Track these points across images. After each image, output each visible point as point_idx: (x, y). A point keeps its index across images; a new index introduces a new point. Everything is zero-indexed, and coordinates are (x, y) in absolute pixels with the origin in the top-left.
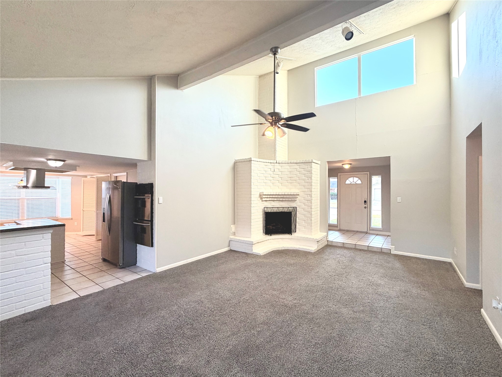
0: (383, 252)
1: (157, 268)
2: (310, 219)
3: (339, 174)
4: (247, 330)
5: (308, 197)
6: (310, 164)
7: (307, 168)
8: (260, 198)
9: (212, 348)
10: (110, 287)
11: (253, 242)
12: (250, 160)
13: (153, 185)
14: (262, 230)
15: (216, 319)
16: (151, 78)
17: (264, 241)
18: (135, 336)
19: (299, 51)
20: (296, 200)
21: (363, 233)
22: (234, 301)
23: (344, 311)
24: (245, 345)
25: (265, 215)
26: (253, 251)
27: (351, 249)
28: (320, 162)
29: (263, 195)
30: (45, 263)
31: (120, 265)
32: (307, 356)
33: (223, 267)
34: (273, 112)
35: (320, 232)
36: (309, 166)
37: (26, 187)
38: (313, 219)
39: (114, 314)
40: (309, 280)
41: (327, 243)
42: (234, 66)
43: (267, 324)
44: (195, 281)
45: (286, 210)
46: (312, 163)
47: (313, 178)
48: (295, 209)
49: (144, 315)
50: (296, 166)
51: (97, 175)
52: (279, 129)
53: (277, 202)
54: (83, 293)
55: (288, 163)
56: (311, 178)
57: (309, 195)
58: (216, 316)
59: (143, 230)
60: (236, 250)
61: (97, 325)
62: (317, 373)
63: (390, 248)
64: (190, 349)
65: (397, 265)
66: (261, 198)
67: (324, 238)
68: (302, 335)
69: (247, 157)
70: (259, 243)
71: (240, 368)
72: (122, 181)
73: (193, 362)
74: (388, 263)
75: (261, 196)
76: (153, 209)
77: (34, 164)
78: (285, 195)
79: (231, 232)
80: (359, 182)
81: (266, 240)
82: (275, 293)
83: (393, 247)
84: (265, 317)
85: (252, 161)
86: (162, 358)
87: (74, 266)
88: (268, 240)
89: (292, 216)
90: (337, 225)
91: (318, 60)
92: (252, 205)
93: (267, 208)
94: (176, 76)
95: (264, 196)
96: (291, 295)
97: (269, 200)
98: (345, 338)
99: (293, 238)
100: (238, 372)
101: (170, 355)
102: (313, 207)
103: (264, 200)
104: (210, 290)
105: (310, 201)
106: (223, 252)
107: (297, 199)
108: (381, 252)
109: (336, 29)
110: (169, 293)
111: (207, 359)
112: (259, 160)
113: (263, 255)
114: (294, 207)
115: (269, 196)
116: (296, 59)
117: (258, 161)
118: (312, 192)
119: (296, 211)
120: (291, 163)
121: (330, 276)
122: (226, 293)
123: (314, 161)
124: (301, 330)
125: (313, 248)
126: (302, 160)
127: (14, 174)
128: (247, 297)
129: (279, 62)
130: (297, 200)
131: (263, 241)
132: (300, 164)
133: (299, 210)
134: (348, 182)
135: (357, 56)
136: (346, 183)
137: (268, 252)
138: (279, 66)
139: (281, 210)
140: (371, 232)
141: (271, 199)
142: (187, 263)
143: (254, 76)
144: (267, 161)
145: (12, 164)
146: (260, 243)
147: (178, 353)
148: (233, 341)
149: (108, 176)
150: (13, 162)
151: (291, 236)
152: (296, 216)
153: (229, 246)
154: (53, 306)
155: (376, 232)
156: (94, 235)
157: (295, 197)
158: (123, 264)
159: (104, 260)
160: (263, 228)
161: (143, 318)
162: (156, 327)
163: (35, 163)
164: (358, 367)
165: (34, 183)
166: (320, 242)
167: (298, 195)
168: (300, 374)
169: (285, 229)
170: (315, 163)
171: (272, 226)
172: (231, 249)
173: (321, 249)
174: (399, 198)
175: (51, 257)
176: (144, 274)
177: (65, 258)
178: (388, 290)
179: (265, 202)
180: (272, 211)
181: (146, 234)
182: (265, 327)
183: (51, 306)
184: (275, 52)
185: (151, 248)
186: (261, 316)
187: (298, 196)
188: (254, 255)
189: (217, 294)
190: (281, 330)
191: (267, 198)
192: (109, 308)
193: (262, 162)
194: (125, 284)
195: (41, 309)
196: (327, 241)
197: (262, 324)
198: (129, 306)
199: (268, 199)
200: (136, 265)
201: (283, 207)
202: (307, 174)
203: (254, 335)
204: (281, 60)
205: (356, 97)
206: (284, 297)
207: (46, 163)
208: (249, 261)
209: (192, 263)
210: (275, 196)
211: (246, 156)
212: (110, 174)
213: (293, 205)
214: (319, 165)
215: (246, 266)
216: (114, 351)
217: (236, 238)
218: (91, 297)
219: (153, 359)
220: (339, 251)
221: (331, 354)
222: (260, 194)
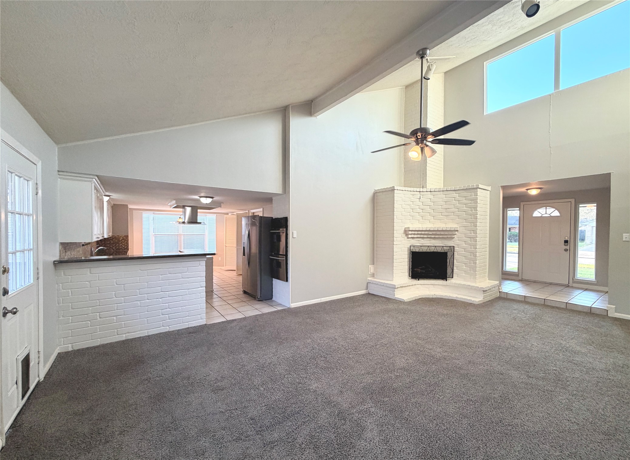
0: (593, 312)
1: (291, 303)
2: (473, 263)
3: (522, 204)
4: (384, 372)
5: (470, 234)
6: (476, 191)
7: (471, 196)
8: (404, 235)
9: (345, 381)
10: (251, 315)
11: (395, 285)
12: (393, 190)
13: (287, 219)
14: (407, 273)
15: (350, 357)
16: (285, 108)
17: (410, 286)
18: (273, 359)
19: (459, 45)
20: (453, 237)
21: (561, 286)
22: (370, 343)
23: (515, 374)
24: (380, 385)
25: (411, 255)
26: (396, 296)
27: (538, 305)
28: (490, 187)
29: (409, 231)
30: (201, 286)
31: (259, 297)
32: (455, 409)
33: (360, 309)
34: (420, 127)
35: (489, 280)
36: (473, 193)
37: (184, 223)
38: (477, 261)
39: (255, 338)
40: (467, 334)
41: (500, 295)
42: (372, 81)
43: (407, 370)
44: (329, 319)
45: (439, 250)
46: (478, 189)
47: (478, 209)
48: (452, 248)
49: (281, 343)
50: (456, 195)
51: (237, 212)
52: (427, 147)
53: (428, 239)
54: (229, 318)
55: (443, 191)
56: (475, 208)
57: (472, 231)
58: (350, 354)
59: (279, 264)
60: (375, 294)
61: (242, 344)
62: (466, 428)
63: (606, 308)
64: (324, 378)
65: (617, 331)
66: (407, 235)
67: (495, 287)
68: (451, 389)
69: (389, 186)
70: (403, 288)
71: (374, 405)
72: (260, 216)
73: (327, 390)
74: (600, 327)
75: (406, 232)
76: (287, 243)
77: (189, 202)
78: (438, 230)
79: (370, 273)
80: (556, 213)
81: (412, 285)
82: (420, 342)
83: (611, 308)
84: (406, 363)
85: (395, 190)
86: (298, 380)
87: (220, 295)
88: (415, 285)
89: (448, 258)
90: (518, 274)
91: (489, 51)
92: (395, 243)
93: (414, 246)
94: (310, 102)
95: (410, 233)
96: (441, 346)
97: (417, 238)
98: (511, 402)
99: (449, 285)
100: (372, 407)
101: (305, 379)
102: (478, 247)
103: (411, 237)
104: (344, 329)
105: (474, 239)
106: (360, 295)
107: (455, 236)
108: (590, 312)
109: (514, 5)
110: (303, 327)
111: (340, 389)
112: (404, 188)
113: (407, 302)
114: (450, 246)
115: (416, 233)
116: (455, 57)
117: (402, 190)
118: (477, 227)
119: (454, 252)
120: (447, 191)
121: (498, 333)
122: (362, 334)
123: (480, 186)
124: (450, 383)
125: (478, 299)
126: (462, 186)
127: (176, 212)
128: (384, 341)
129: (431, 64)
130: (455, 238)
131: (408, 286)
132: (461, 191)
133: (457, 250)
134: (536, 214)
135: (554, 33)
136: (534, 216)
137: (414, 299)
138: (431, 70)
139: (432, 250)
140: (574, 285)
141: (419, 236)
142: (321, 302)
143: (399, 88)
144: (415, 189)
145: (175, 202)
146: (405, 288)
147: (312, 379)
148: (368, 379)
149: (247, 213)
150: (176, 201)
151: (446, 282)
152: (453, 258)
153: (367, 288)
154: (207, 325)
155: (585, 286)
156: (235, 270)
157: (453, 234)
158: (261, 297)
159: (245, 292)
160: (408, 271)
161: (279, 345)
162: (292, 355)
163: (191, 201)
164: (525, 435)
165: (189, 219)
166: (488, 292)
167: (457, 231)
168: (444, 424)
169: (438, 273)
170: (482, 189)
171: (421, 269)
172: (369, 293)
173: (489, 301)
174: (625, 235)
175: (205, 282)
176: (280, 308)
177: (213, 288)
178: (591, 360)
179: (411, 239)
180: (421, 251)
181: (281, 268)
182: (405, 373)
183: (206, 324)
184: (422, 55)
185: (286, 282)
186: (400, 362)
187: (457, 233)
188: (397, 300)
189: (352, 334)
190: (424, 379)
191: (414, 234)
192: (250, 332)
193: (408, 191)
194: (263, 314)
195: (200, 326)
196: (500, 292)
197: (401, 369)
198: (267, 333)
199: (416, 236)
200: (272, 299)
201: (435, 246)
202: (470, 203)
203: (392, 378)
204: (433, 62)
205: (550, 93)
206: (431, 347)
207: (199, 200)
208: (391, 306)
209: (326, 303)
210: (425, 232)
211: (387, 185)
212: (248, 211)
213: (450, 243)
214: (489, 191)
215: (385, 311)
216: (257, 367)
217: (375, 280)
218: (235, 322)
219: (289, 379)
220: (515, 306)
221: (488, 414)
222: (405, 229)
